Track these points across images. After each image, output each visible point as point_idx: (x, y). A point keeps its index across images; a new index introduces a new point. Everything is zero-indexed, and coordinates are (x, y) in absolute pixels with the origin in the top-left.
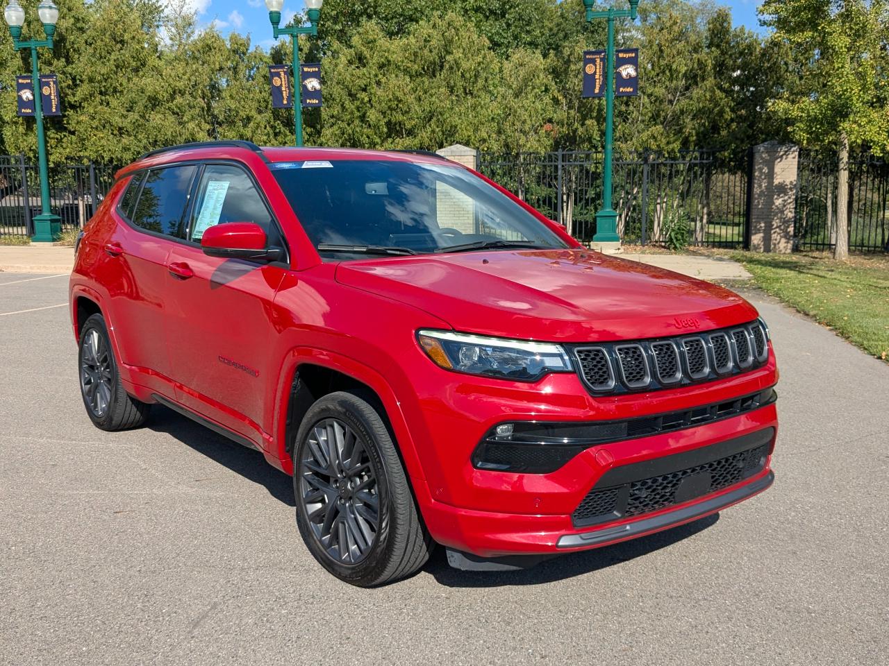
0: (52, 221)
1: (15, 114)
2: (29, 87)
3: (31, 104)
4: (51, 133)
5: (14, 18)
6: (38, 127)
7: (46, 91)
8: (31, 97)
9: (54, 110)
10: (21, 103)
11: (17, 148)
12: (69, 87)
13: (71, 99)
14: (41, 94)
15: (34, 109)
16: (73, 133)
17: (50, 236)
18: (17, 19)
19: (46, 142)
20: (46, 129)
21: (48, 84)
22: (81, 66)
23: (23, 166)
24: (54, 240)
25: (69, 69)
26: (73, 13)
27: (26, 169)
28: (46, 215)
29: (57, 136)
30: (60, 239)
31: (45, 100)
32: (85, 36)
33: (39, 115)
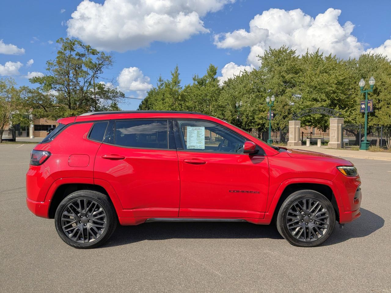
0: (367, 144)
1: (359, 112)
2: (364, 104)
3: (364, 109)
4: (370, 117)
5: (362, 84)
6: (366, 116)
7: (369, 105)
8: (364, 107)
9: (371, 110)
10: (361, 109)
11: (359, 122)
12: (377, 103)
13: (377, 107)
14: (367, 106)
15: (365, 111)
16: (377, 117)
17: (365, 148)
18: (363, 85)
19: (368, 120)
20: (368, 116)
21: (370, 103)
22: (381, 96)
23: (360, 127)
24: (367, 149)
25: (378, 98)
26: (381, 80)
27: (361, 128)
28: (365, 142)
29: (371, 118)
30: (368, 149)
31: (368, 108)
32: (385, 87)
33: (366, 112)
